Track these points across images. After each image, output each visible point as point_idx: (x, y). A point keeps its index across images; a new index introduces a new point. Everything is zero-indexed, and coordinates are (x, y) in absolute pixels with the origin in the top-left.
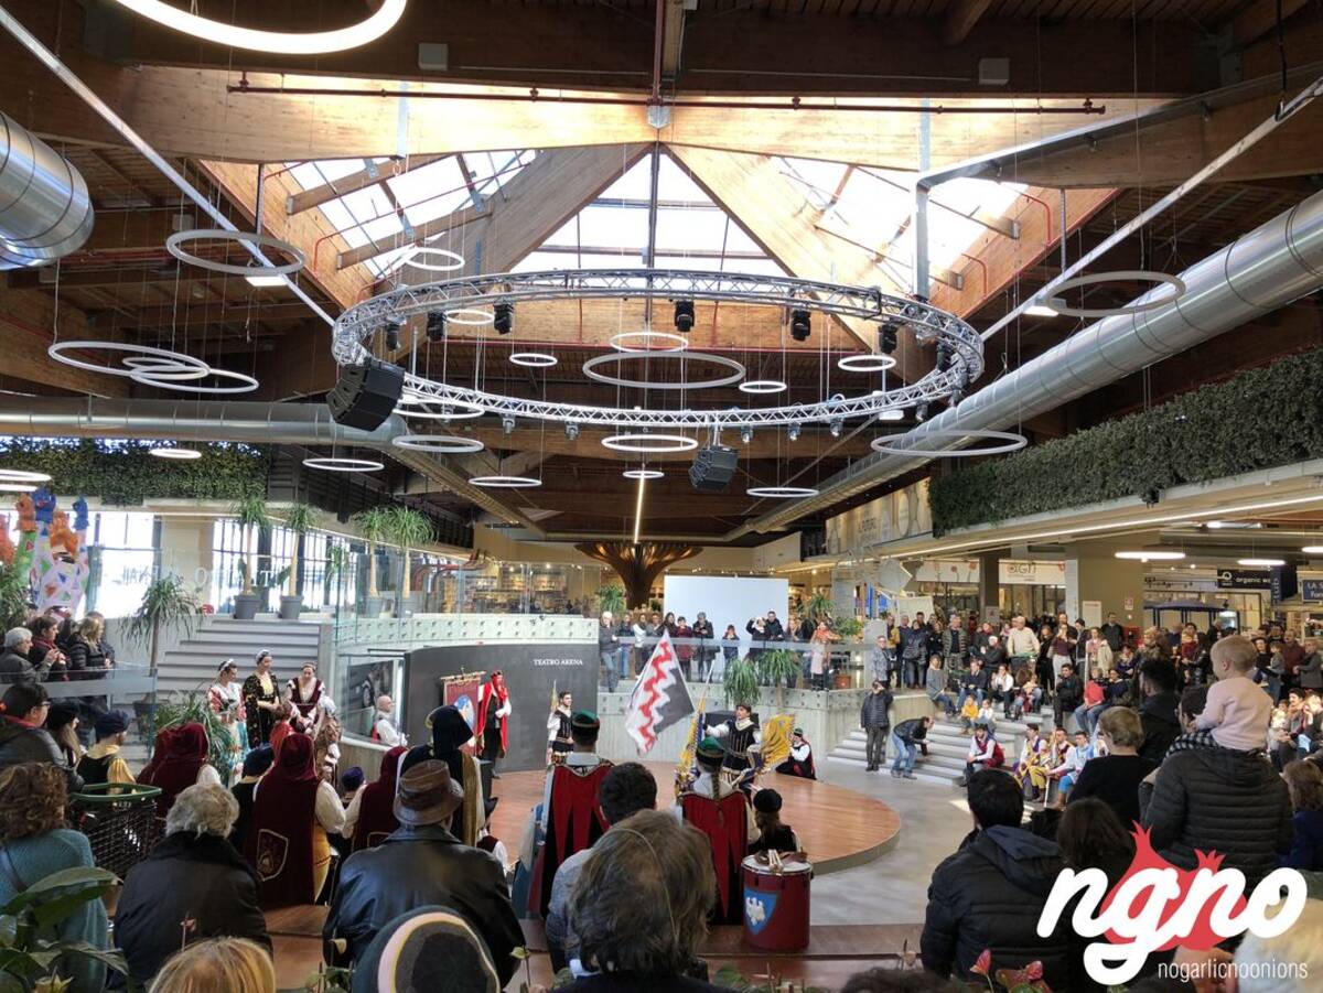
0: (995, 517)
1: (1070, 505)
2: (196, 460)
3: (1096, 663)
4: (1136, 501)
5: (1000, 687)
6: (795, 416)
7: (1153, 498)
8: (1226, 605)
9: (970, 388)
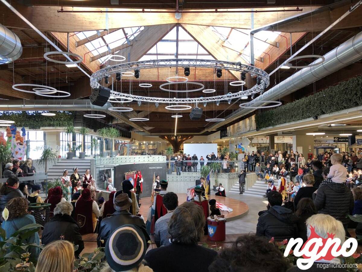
0: (273, 125)
1: (293, 121)
2: (54, 116)
3: (301, 163)
4: (312, 119)
5: (275, 170)
6: (218, 99)
7: (316, 118)
8: (336, 147)
9: (266, 89)
